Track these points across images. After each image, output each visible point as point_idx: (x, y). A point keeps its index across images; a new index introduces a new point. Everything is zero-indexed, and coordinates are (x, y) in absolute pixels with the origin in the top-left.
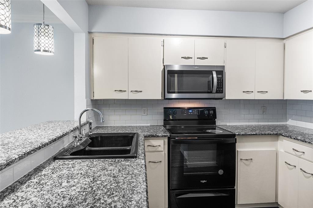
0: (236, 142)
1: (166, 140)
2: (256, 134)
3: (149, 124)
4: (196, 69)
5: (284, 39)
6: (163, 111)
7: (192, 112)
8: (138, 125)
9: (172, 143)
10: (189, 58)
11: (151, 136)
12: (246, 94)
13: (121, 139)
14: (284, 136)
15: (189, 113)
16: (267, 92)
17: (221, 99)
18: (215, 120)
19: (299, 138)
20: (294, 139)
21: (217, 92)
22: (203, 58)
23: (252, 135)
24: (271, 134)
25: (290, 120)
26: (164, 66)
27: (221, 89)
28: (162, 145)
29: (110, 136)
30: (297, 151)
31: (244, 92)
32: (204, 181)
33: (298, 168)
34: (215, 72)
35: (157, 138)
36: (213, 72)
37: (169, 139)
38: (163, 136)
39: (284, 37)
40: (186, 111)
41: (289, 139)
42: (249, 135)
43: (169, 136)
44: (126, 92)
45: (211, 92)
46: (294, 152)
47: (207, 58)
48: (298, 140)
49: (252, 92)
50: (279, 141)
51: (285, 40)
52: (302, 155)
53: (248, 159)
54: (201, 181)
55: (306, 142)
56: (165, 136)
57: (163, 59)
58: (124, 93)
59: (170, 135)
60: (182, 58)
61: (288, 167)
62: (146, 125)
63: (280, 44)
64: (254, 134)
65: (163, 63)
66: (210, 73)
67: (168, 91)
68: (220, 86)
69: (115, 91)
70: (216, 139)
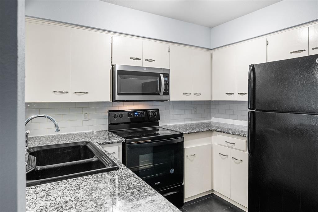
0: (184, 141)
1: (121, 146)
2: (198, 132)
3: (91, 130)
4: (145, 71)
5: (211, 49)
6: (107, 114)
7: (138, 114)
8: (78, 132)
9: (127, 149)
10: (137, 59)
11: (105, 144)
12: (186, 96)
13: (70, 150)
14: (218, 131)
15: (135, 116)
16: (201, 94)
17: (167, 100)
18: (158, 121)
19: (231, 132)
20: (227, 133)
21: (164, 94)
22: (151, 61)
23: (195, 132)
24: (208, 131)
25: (213, 118)
26: (113, 66)
27: (167, 91)
28: (117, 152)
29: (55, 149)
30: (229, 143)
31: (184, 94)
32: (158, 183)
33: (230, 157)
34: (162, 74)
35: (112, 145)
36: (160, 74)
37: (124, 144)
38: (118, 142)
39: (211, 48)
40: (132, 114)
41: (222, 133)
42: (193, 133)
43: (124, 141)
44: (68, 94)
45: (159, 94)
46: (226, 144)
47: (154, 61)
48: (230, 134)
49: (190, 94)
50: (213, 136)
51: (212, 51)
52: (233, 146)
53: (192, 155)
54: (155, 184)
55: (236, 135)
56: (120, 142)
57: (111, 58)
58: (66, 94)
59: (126, 140)
60: (131, 58)
61: (221, 157)
62: (88, 131)
63: (208, 53)
64: (196, 132)
65: (112, 62)
66: (158, 75)
67: (119, 93)
68: (167, 88)
69: (54, 92)
70: (168, 140)
